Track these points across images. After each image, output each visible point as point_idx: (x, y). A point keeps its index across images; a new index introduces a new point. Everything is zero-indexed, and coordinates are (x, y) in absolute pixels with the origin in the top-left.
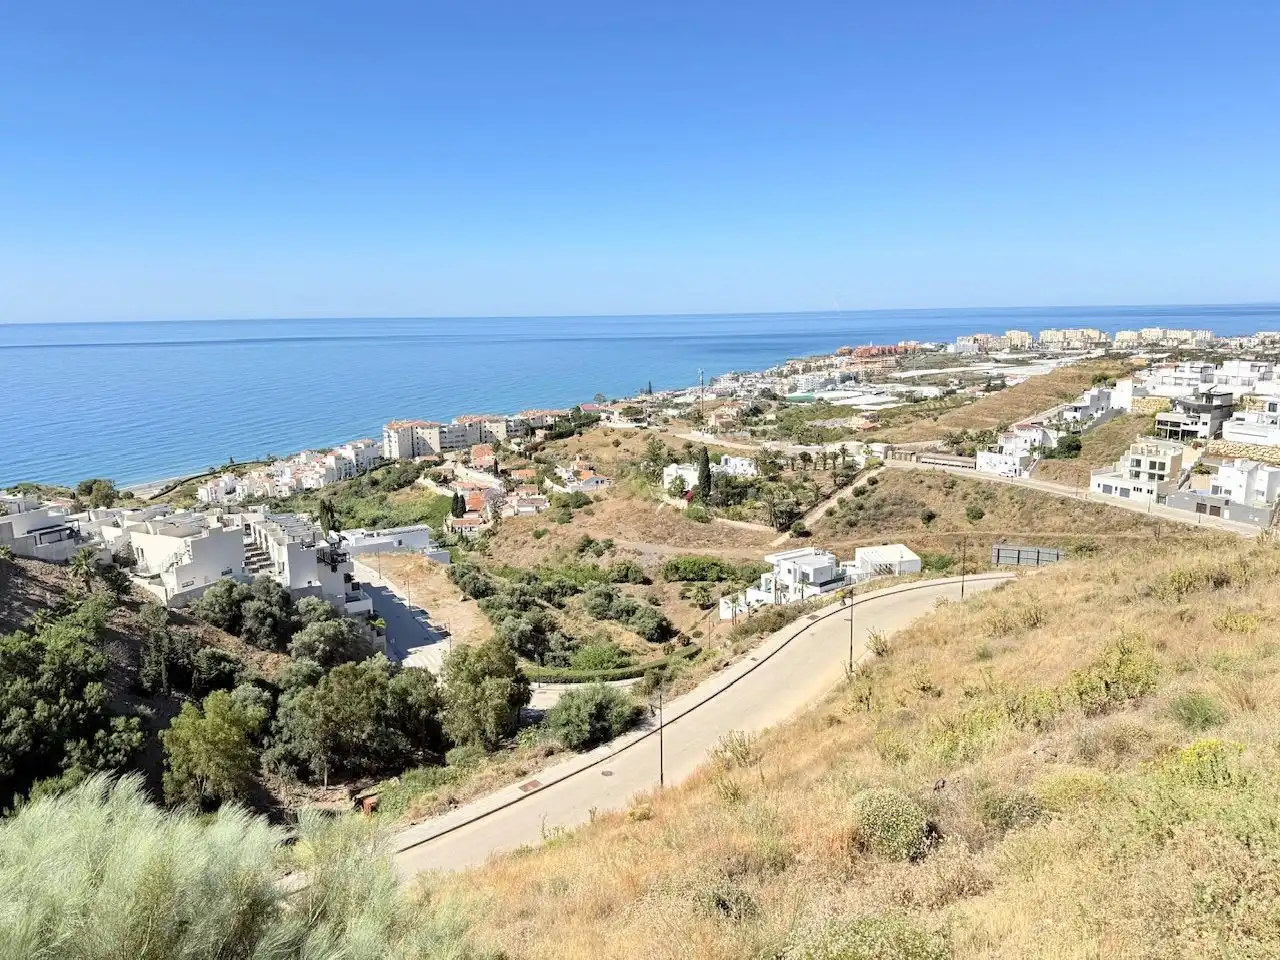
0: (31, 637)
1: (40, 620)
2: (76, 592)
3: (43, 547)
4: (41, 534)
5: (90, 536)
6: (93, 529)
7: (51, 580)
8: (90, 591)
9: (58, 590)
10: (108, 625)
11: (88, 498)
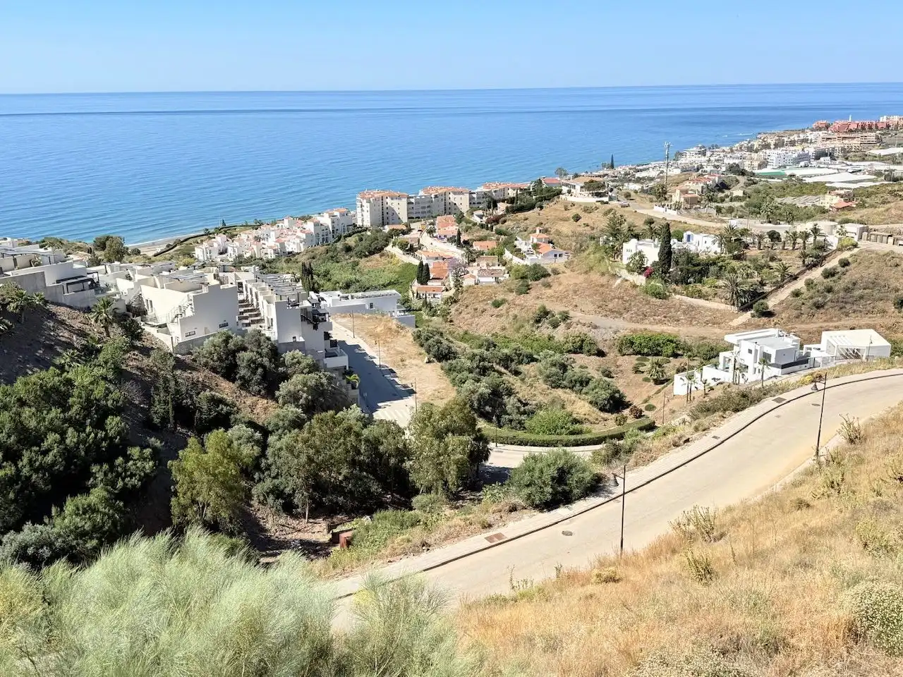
0: (62, 373)
1: (68, 360)
2: (97, 336)
3: (69, 295)
4: (68, 284)
5: (108, 287)
6: (110, 282)
7: (77, 325)
8: (109, 336)
9: (82, 334)
10: (124, 367)
11: (103, 253)
